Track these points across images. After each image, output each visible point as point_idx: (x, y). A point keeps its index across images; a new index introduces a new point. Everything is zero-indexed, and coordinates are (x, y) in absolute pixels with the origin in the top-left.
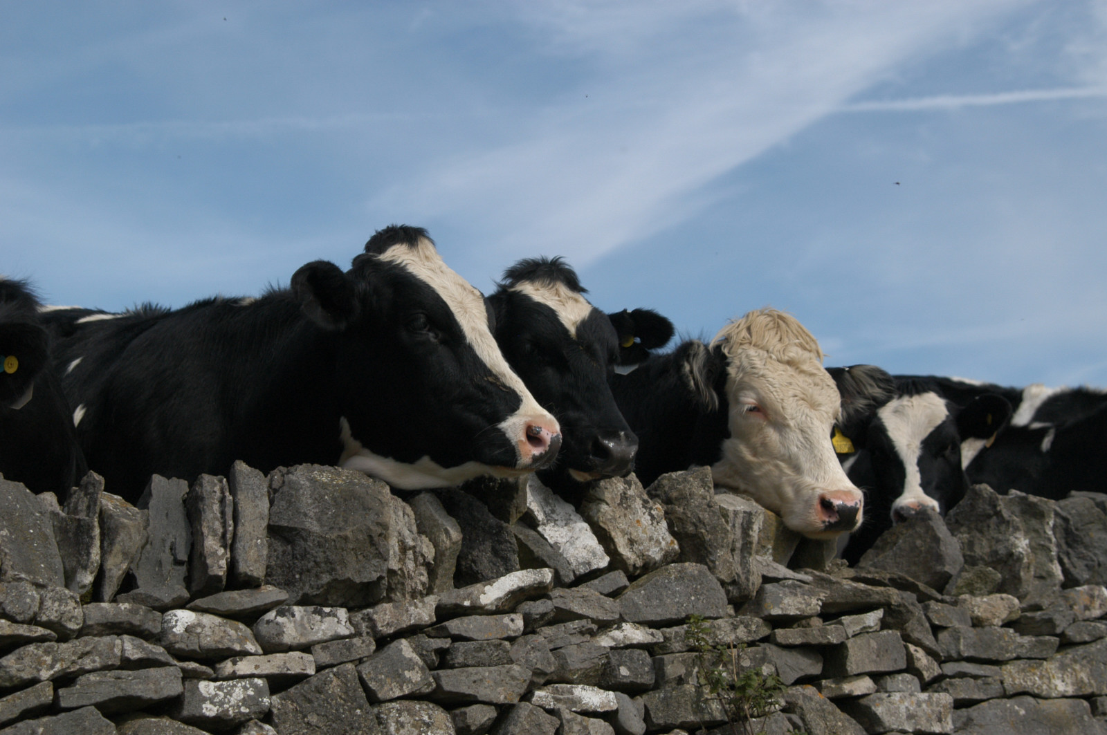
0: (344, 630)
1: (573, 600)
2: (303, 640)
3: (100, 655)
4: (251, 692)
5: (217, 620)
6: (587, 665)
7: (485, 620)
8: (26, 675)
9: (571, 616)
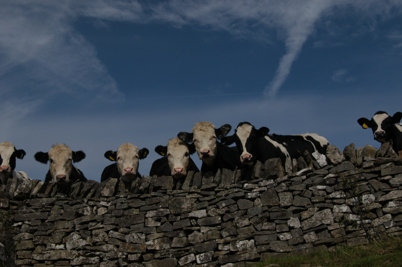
0: (272, 183)
1: (318, 172)
2: (264, 185)
3: (232, 191)
4: (256, 194)
5: (251, 184)
6: (319, 182)
7: (298, 178)
8: (220, 195)
9: (317, 174)
